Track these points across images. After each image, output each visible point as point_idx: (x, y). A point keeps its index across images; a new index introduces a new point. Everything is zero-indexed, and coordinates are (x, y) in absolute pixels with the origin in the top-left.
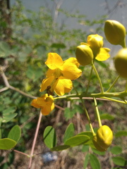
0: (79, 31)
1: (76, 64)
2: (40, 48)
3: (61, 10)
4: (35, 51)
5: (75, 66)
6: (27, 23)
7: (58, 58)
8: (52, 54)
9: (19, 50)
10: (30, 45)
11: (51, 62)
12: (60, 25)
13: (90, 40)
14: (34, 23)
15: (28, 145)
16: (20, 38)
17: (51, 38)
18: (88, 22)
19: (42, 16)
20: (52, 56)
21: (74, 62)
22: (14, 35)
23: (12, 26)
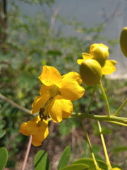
0: (75, 38)
1: (78, 81)
2: (35, 55)
3: (57, 17)
4: (29, 58)
5: (76, 83)
6: (23, 29)
7: (55, 73)
8: (48, 67)
9: (13, 56)
10: (25, 51)
11: (46, 77)
12: (56, 32)
13: (94, 50)
14: (30, 29)
15: (18, 156)
16: (14, 44)
17: (46, 44)
18: (85, 29)
19: (38, 22)
20: (47, 70)
21: (74, 77)
22: (9, 41)
23: (7, 31)
